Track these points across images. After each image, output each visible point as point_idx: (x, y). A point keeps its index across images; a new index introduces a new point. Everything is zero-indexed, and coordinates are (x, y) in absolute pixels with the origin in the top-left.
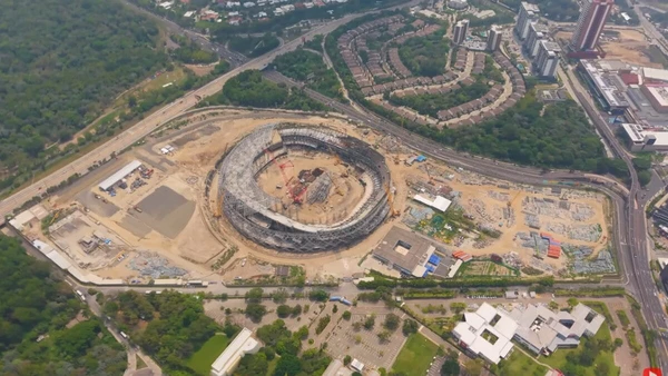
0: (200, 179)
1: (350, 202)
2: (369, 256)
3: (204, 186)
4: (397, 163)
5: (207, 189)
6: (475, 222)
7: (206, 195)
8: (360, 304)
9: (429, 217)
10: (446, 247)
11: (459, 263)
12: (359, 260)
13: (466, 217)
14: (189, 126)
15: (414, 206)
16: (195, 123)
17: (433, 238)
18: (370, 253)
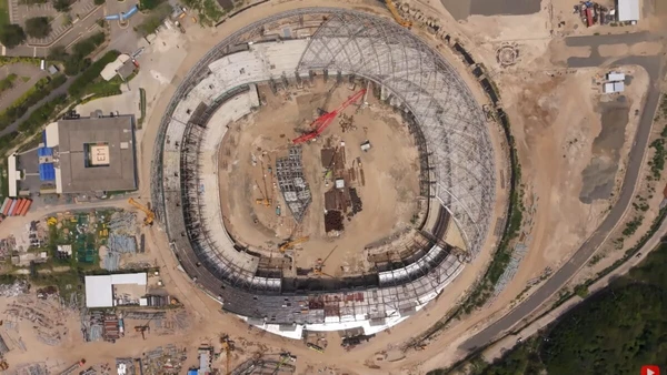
0: (498, 67)
1: (236, 194)
2: (138, 116)
3: (478, 58)
4: (224, 338)
5: (469, 60)
6: (34, 289)
7: (458, 48)
8: (96, 28)
9: (103, 252)
10: (49, 209)
11: (13, 191)
12: (149, 99)
13: (51, 290)
14: (644, 170)
15: (138, 259)
16: (640, 184)
17: (74, 212)
18: (141, 121)
